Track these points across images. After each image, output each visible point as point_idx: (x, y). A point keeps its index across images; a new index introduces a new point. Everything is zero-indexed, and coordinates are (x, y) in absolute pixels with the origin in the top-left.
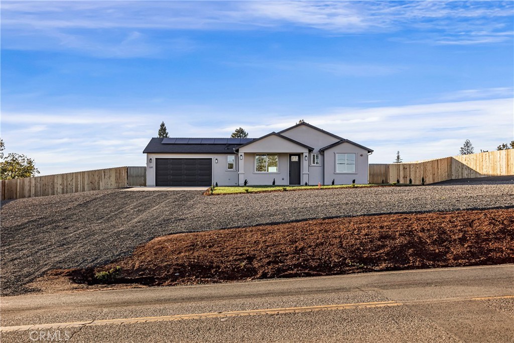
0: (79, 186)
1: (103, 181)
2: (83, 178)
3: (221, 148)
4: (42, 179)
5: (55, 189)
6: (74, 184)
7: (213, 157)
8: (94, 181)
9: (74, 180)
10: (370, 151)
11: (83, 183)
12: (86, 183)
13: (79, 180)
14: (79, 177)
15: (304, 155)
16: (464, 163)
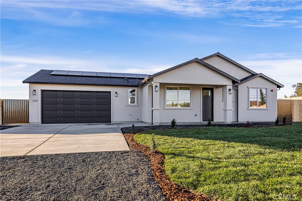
7: (111, 90)
10: (279, 86)
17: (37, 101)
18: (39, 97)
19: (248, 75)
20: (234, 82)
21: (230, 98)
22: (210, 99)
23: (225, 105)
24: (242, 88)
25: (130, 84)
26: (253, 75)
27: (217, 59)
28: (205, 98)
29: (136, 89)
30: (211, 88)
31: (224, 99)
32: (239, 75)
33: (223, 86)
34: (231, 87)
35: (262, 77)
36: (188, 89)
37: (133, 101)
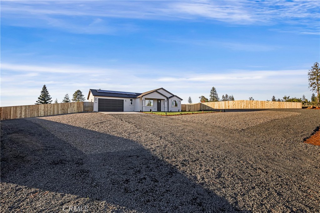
0: (55, 111)
1: (70, 109)
2: (58, 107)
3: (127, 96)
4: (30, 107)
5: (40, 113)
6: (52, 110)
7: (124, 99)
8: (64, 108)
9: (52, 108)
10: (182, 100)
11: (58, 110)
12: (60, 109)
13: (55, 108)
14: (55, 106)
15: (165, 100)
16: (207, 105)
17: (96, 103)
18: (97, 101)
19: (172, 95)
20: (167, 98)
21: (166, 103)
22: (160, 103)
23: (165, 105)
24: (170, 100)
25: (130, 97)
26: (174, 96)
27: (162, 90)
28: (158, 103)
29: (133, 99)
30: (160, 100)
31: (164, 104)
32: (169, 95)
33: (164, 99)
34: (166, 100)
35: (176, 96)
36: (153, 100)
37: (132, 103)
